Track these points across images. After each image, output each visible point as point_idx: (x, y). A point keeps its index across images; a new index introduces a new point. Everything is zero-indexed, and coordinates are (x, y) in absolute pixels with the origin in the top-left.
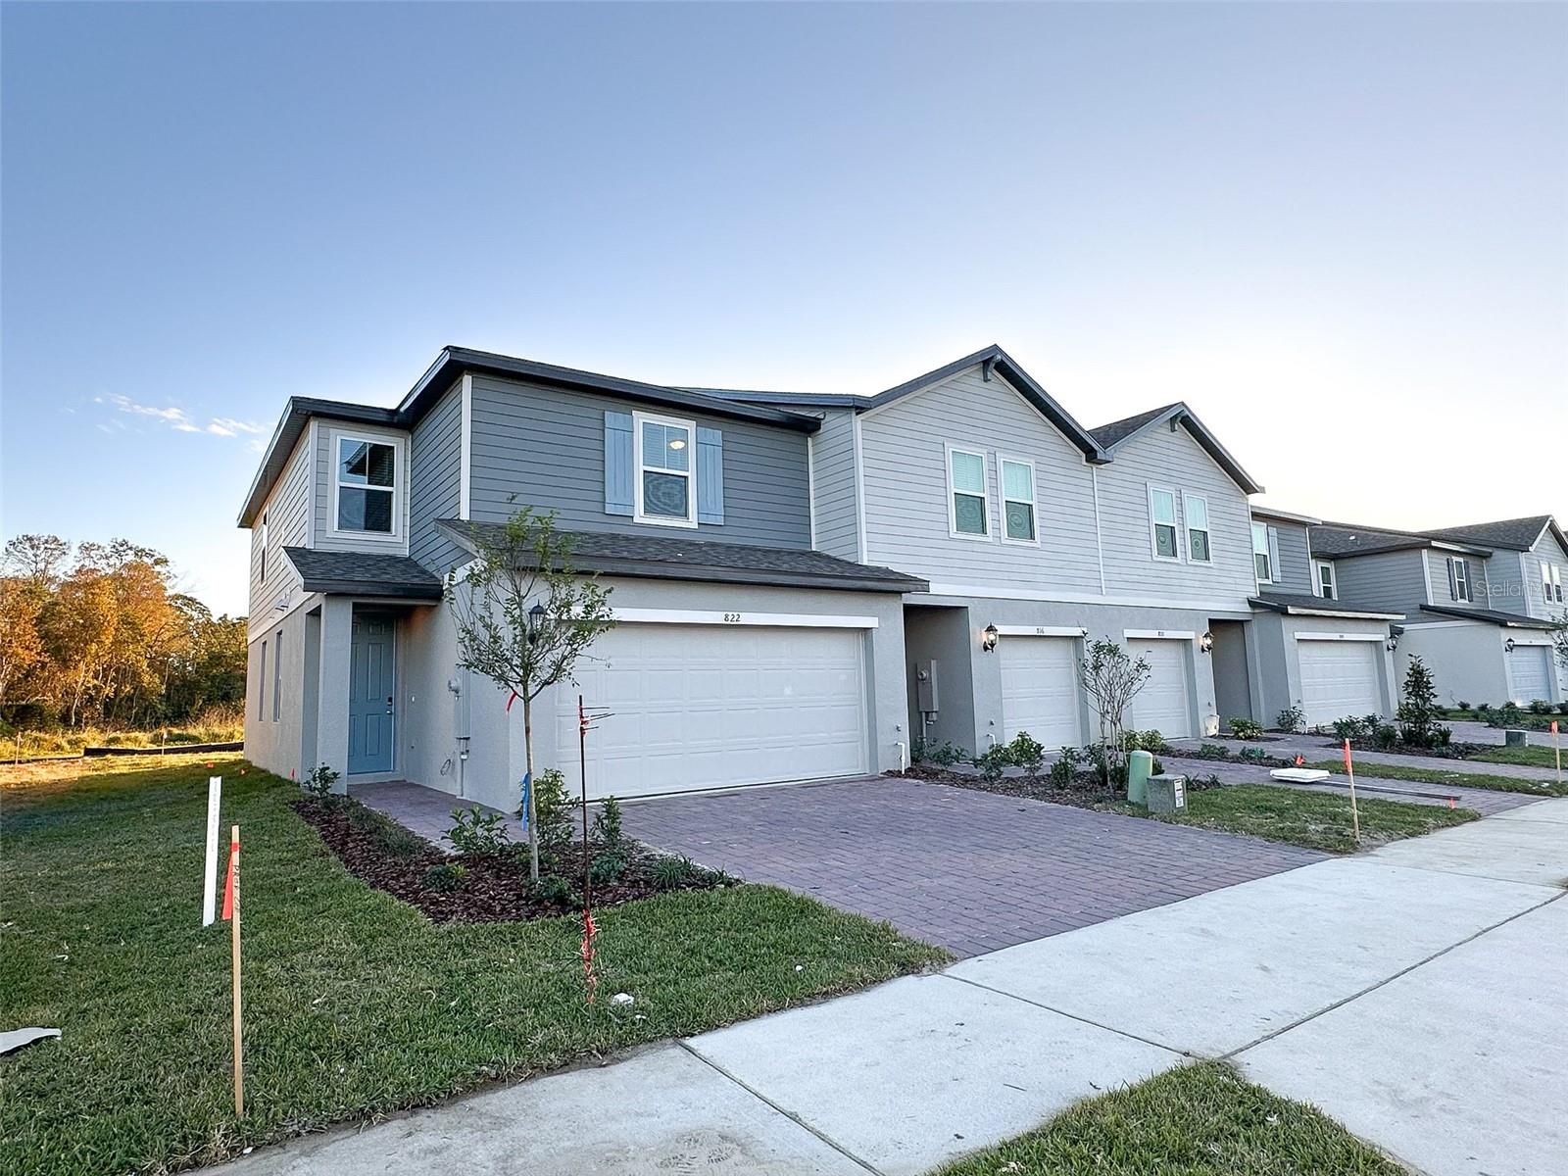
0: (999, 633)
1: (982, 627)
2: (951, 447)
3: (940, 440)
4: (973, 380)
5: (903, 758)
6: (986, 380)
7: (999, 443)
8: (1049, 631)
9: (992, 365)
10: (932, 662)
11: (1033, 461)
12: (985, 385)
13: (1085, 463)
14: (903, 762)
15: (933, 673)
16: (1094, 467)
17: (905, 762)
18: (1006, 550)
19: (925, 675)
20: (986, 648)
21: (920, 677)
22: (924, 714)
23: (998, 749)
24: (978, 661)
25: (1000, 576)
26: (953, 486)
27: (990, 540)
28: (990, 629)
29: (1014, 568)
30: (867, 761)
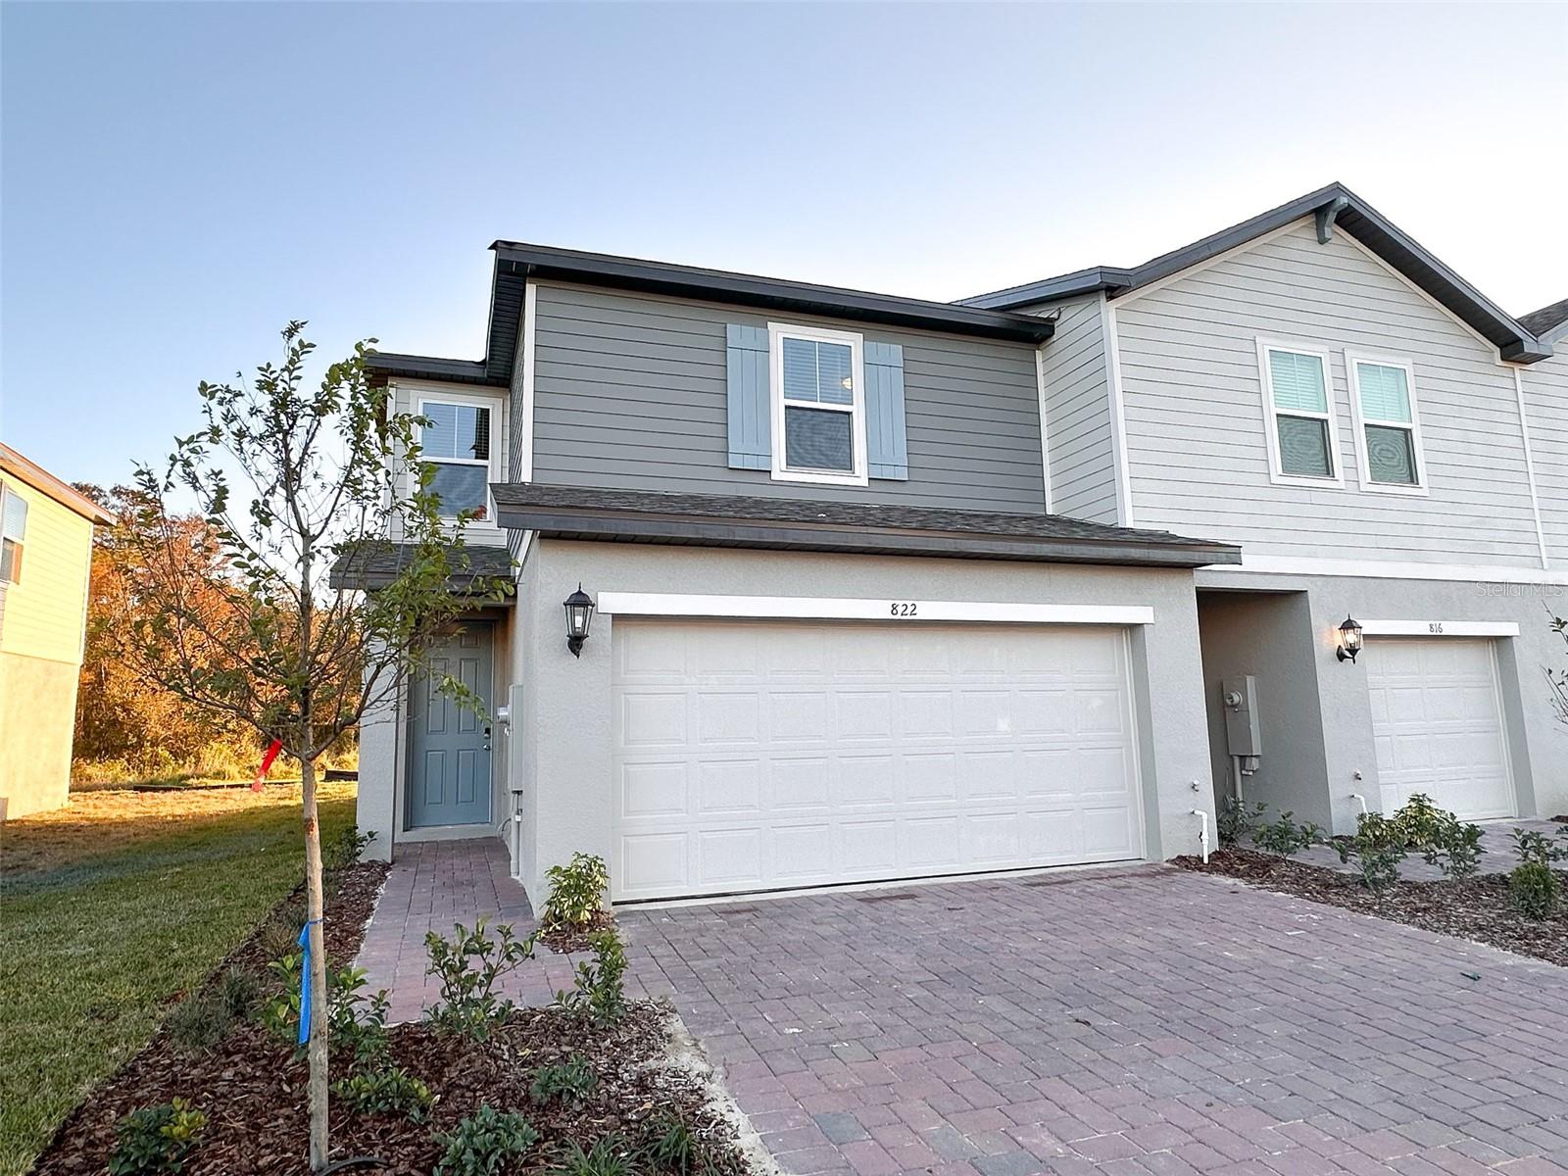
0: (1364, 631)
1: (1331, 624)
2: (1266, 344)
3: (1248, 334)
4: (1300, 239)
5: (1205, 836)
6: (1322, 241)
7: (1347, 337)
8: (1450, 628)
9: (1332, 216)
10: (1249, 678)
11: (1410, 361)
12: (1320, 248)
13: (1501, 363)
14: (1205, 842)
15: (1249, 695)
16: (1517, 367)
17: (1208, 844)
18: (1368, 501)
19: (1236, 699)
20: (1341, 657)
21: (1229, 702)
22: (1237, 761)
23: (1375, 821)
24: (1330, 678)
25: (1361, 541)
26: (1272, 404)
27: (1342, 484)
28: (1348, 626)
29: (1386, 529)
30: (1143, 840)
